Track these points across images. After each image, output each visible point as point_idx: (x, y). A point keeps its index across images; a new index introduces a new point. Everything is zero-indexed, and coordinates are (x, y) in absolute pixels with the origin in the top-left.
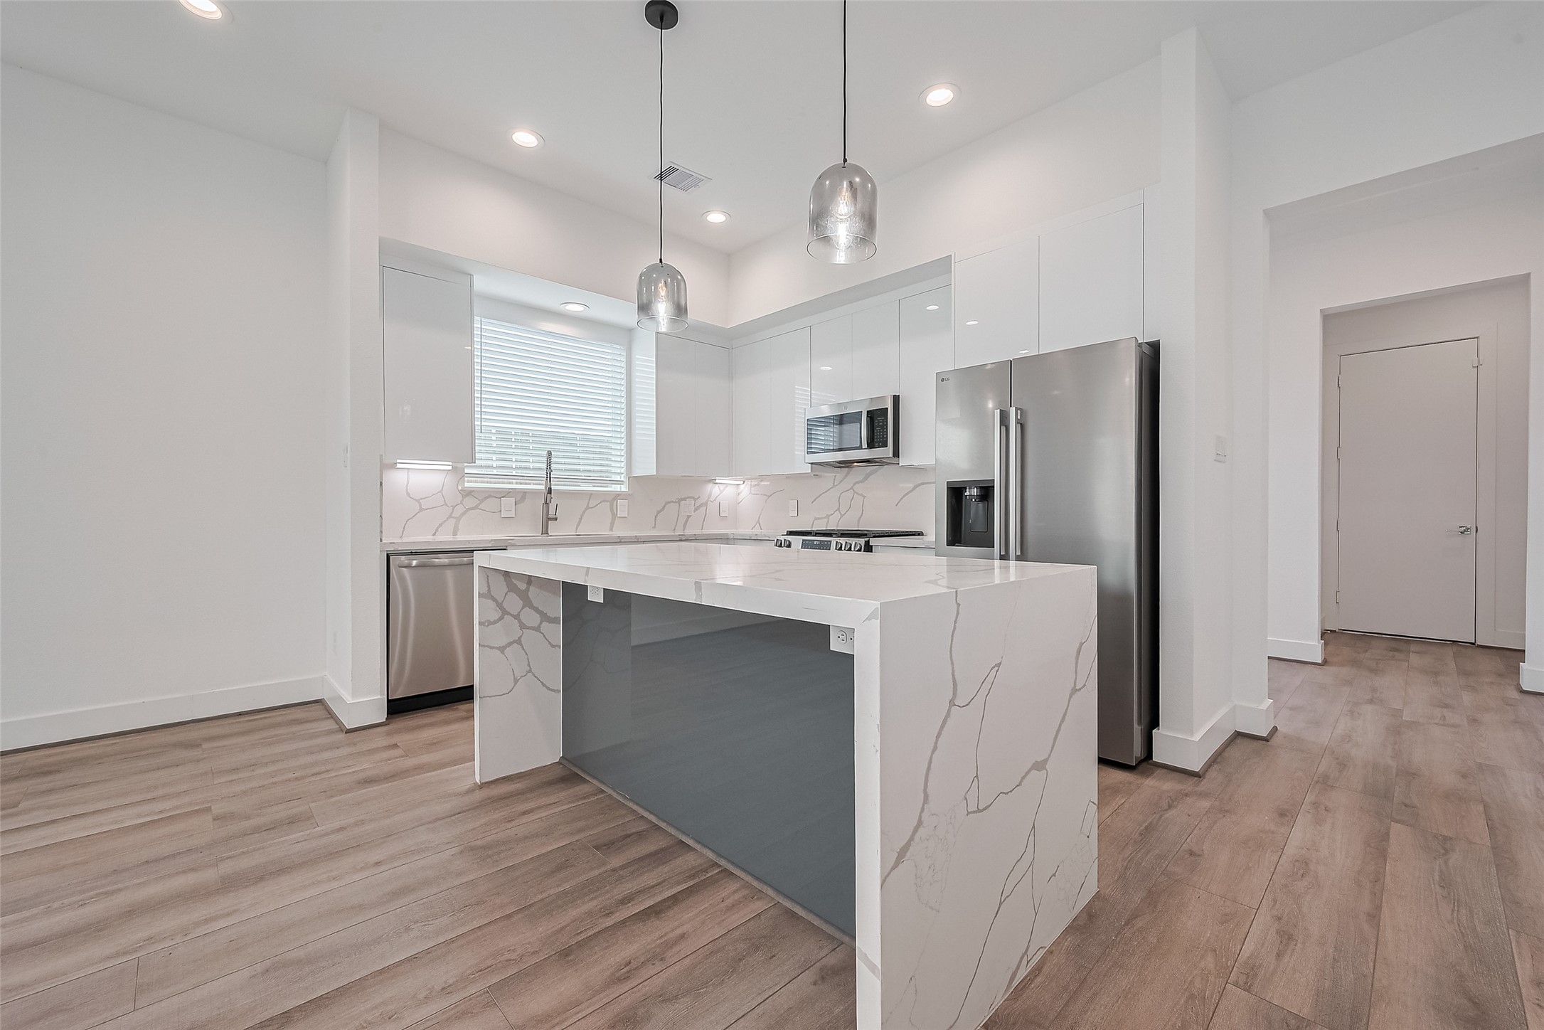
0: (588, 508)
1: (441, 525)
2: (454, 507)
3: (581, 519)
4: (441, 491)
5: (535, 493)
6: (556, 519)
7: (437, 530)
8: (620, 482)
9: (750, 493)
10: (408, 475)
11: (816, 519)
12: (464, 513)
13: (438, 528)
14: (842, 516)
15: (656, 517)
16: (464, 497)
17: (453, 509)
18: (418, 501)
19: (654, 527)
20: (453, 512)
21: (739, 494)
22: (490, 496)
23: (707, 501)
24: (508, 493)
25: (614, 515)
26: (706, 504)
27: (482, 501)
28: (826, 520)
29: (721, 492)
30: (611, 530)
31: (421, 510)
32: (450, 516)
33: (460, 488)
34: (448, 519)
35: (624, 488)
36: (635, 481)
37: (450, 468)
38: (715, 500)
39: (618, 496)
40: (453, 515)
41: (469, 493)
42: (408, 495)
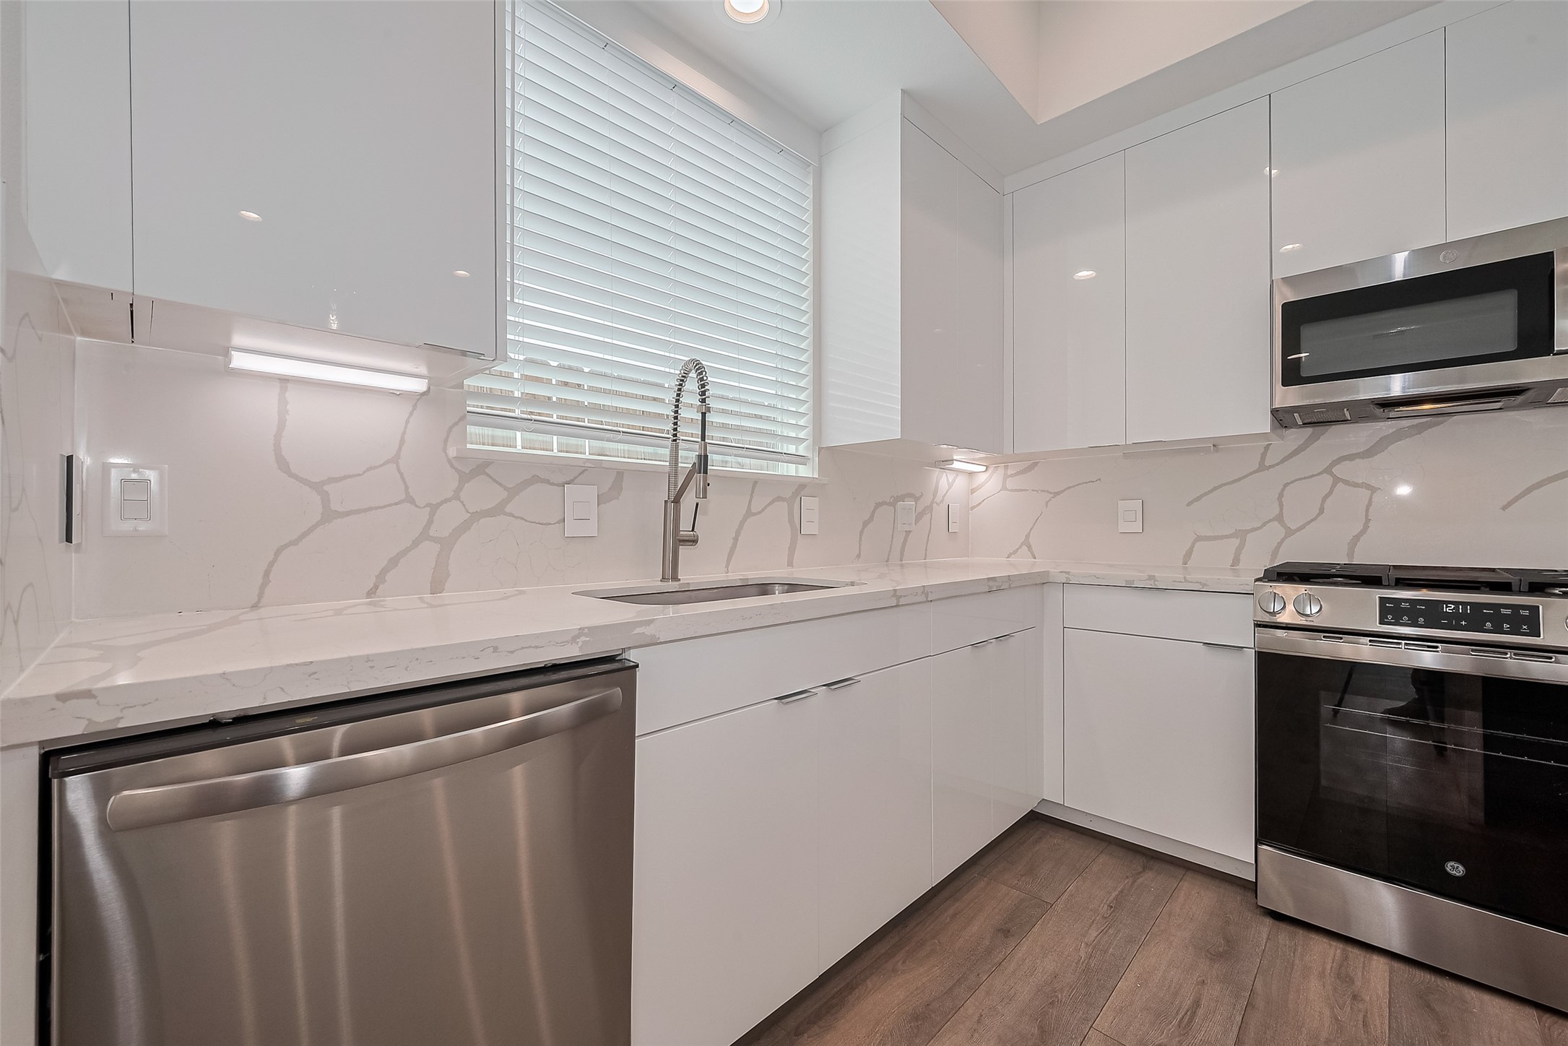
0: (749, 514)
1: (394, 562)
2: (434, 508)
3: (736, 539)
4: (395, 460)
5: (644, 474)
6: (694, 541)
7: (381, 578)
8: (799, 459)
9: (1004, 488)
10: (283, 402)
11: (1200, 538)
12: (464, 528)
13: (384, 571)
14: (1290, 533)
15: (861, 533)
16: (464, 478)
17: (432, 514)
18: (317, 487)
19: (859, 556)
20: (430, 522)
21: (973, 491)
22: (535, 480)
23: (932, 502)
24: (580, 473)
25: (797, 529)
26: (929, 509)
27: (513, 492)
28: (1235, 542)
29: (950, 485)
30: (790, 564)
31: (329, 515)
32: (424, 536)
33: (452, 452)
34: (416, 544)
35: (805, 472)
36: (831, 456)
37: (419, 386)
38: (942, 501)
39: (801, 487)
40: (432, 533)
41: (481, 467)
42: (283, 465)
